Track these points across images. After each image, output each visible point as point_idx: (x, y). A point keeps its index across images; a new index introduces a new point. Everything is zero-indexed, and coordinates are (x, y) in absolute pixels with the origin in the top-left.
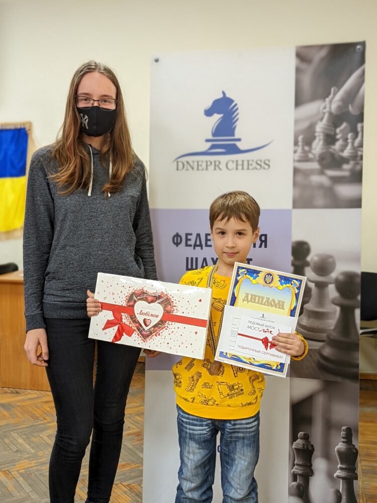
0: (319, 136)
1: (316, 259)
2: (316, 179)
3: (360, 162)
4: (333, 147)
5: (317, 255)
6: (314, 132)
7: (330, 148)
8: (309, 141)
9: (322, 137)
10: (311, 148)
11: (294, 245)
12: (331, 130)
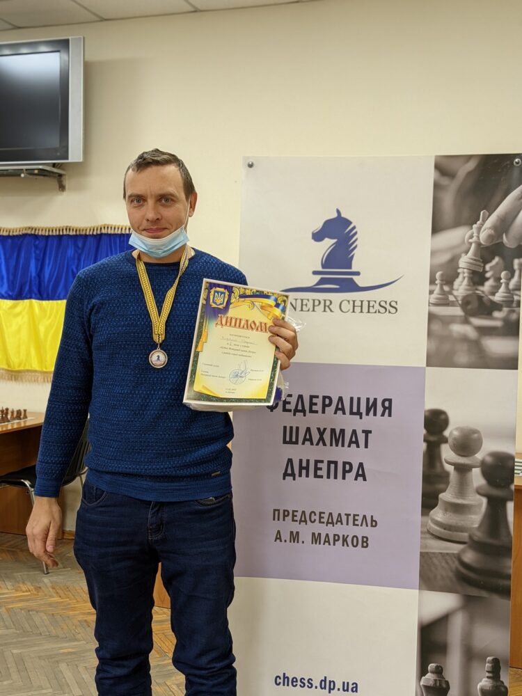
1: (456, 433)
2: (458, 329)
3: (516, 309)
4: (481, 288)
5: (457, 429)
7: (477, 290)
9: (466, 275)
10: (452, 289)
11: (427, 414)
12: (480, 266)
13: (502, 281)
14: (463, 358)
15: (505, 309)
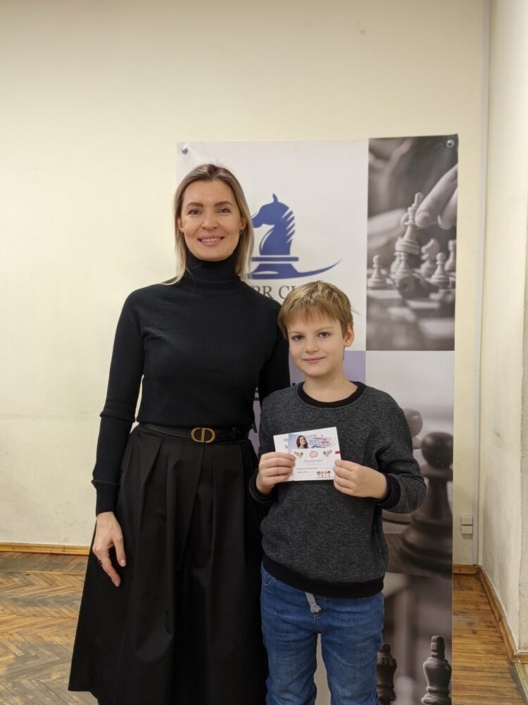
0: (400, 256)
2: (396, 312)
3: (452, 290)
4: (417, 271)
6: (395, 251)
7: (414, 272)
9: (403, 258)
10: (389, 272)
12: (415, 248)
13: (438, 263)
14: (401, 341)
15: (442, 291)
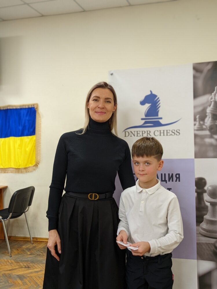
0: (209, 115)
1: (210, 188)
2: (208, 140)
5: (210, 186)
6: (206, 113)
7: (216, 122)
8: (203, 118)
10: (204, 122)
11: (196, 180)
12: (216, 111)
